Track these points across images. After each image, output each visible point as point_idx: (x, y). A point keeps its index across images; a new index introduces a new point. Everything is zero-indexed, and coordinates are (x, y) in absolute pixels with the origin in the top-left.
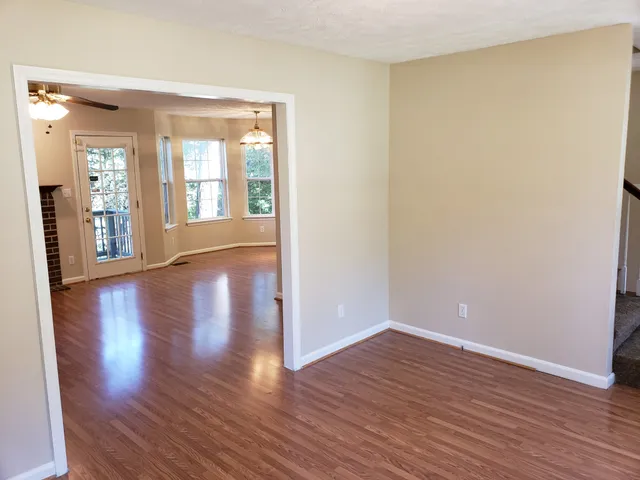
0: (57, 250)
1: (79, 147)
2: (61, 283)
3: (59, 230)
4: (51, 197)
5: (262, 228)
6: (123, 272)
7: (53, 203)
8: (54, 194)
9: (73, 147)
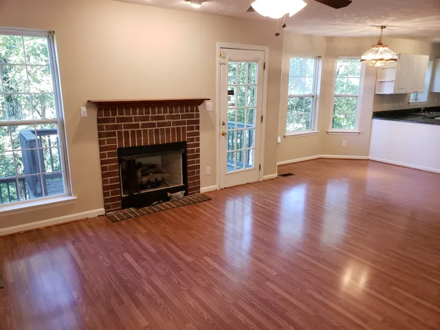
0: (198, 161)
1: (222, 61)
2: (199, 192)
3: (201, 142)
4: (197, 111)
5: (344, 142)
6: (245, 183)
7: (198, 116)
8: (200, 107)
9: (218, 59)
